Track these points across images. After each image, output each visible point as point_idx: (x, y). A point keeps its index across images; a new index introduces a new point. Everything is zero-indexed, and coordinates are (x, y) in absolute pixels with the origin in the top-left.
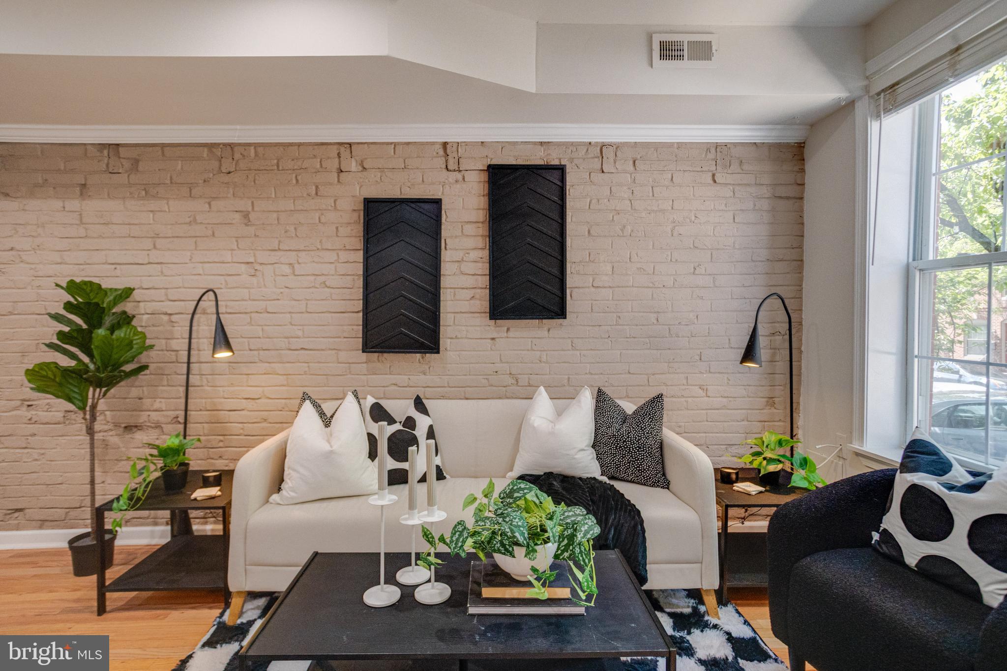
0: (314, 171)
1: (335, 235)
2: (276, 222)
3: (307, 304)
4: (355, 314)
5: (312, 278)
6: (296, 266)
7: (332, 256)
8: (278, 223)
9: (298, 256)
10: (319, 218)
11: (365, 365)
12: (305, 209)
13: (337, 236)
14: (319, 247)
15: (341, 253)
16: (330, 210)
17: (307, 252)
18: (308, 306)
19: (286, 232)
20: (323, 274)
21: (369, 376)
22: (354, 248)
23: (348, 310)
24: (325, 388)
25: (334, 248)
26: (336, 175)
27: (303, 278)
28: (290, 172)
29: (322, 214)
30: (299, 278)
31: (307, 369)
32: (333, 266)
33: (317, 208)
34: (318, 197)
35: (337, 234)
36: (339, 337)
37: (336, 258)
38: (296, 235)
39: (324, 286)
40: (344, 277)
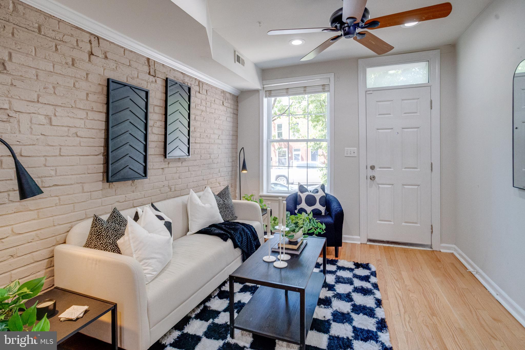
0: (72, 46)
1: (85, 98)
2: (35, 78)
3: (60, 149)
4: (95, 157)
5: (66, 129)
6: (53, 118)
7: (82, 114)
8: (37, 79)
9: (55, 110)
10: (74, 84)
11: (100, 192)
12: (63, 74)
13: (87, 100)
14: (74, 106)
15: (89, 113)
16: (82, 79)
17: (62, 108)
18: (61, 151)
19: (44, 88)
20: (75, 127)
21: (103, 199)
22: (99, 110)
23: (91, 154)
24: (72, 214)
25: (85, 108)
26: (87, 55)
27: (59, 128)
28: (50, 39)
29: (77, 81)
30: (55, 128)
31: (58, 201)
32: (82, 122)
33: (73, 76)
34: (73, 67)
35: (87, 98)
36: (85, 174)
37: (85, 116)
38: (54, 92)
39: (75, 135)
40: (89, 130)
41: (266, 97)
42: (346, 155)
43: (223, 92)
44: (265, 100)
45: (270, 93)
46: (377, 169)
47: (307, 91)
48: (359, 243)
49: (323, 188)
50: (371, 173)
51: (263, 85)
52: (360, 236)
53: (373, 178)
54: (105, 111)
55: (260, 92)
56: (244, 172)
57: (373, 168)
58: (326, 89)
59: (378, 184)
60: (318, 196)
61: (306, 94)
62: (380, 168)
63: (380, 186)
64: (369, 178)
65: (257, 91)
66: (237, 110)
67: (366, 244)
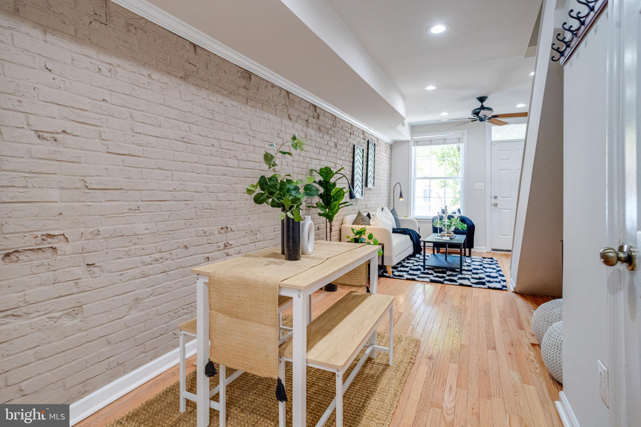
1: (348, 156)
2: (340, 148)
9: (343, 162)
26: (350, 135)
38: (343, 154)
41: (414, 145)
42: (475, 188)
43: (386, 143)
44: (413, 148)
45: (417, 143)
46: (499, 198)
47: (446, 142)
48: (485, 251)
49: (459, 211)
50: (494, 201)
51: (412, 137)
52: (486, 247)
53: (495, 205)
54: (352, 161)
55: (410, 142)
56: (401, 199)
57: (496, 198)
58: (461, 141)
59: (500, 209)
60: (456, 216)
61: (445, 144)
62: (501, 197)
63: (501, 210)
64: (493, 204)
65: (408, 141)
66: (391, 155)
67: (491, 252)
